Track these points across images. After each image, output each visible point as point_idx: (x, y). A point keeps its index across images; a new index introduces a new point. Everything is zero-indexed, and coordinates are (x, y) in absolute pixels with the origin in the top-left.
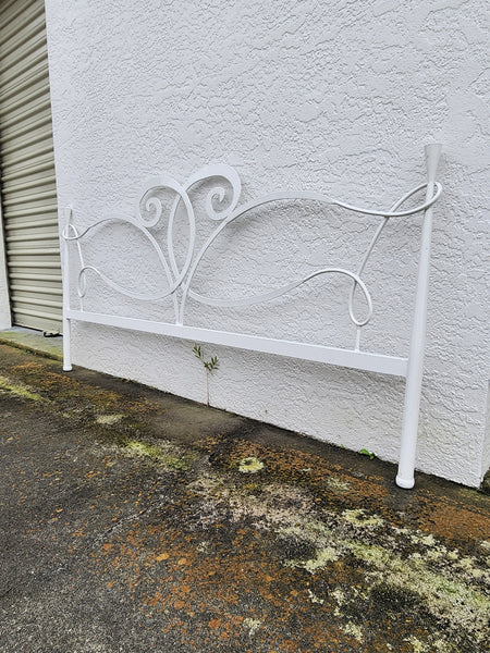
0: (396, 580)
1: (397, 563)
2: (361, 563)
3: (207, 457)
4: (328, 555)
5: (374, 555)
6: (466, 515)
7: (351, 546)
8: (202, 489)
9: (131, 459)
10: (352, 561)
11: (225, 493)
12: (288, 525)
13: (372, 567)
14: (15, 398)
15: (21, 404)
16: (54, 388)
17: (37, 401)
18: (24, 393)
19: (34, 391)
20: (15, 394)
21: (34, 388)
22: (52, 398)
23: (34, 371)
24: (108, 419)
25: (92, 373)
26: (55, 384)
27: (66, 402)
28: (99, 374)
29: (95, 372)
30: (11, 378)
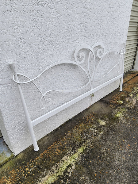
3: (119, 106)
8: (131, 106)
14: (82, 156)
15: (91, 151)
16: (69, 146)
17: (86, 147)
18: (76, 156)
19: (73, 153)
20: (77, 160)
21: (67, 155)
22: (82, 143)
23: (27, 169)
24: (102, 123)
25: (46, 138)
26: (61, 148)
27: (88, 137)
28: (48, 135)
29: (43, 138)
30: (44, 176)
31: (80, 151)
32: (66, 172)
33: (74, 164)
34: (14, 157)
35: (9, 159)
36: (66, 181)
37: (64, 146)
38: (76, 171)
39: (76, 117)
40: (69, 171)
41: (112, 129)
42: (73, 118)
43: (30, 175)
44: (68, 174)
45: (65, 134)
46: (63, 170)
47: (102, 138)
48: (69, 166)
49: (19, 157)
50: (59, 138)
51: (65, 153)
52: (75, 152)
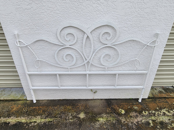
0: (159, 120)
1: (156, 118)
2: (154, 120)
3: (114, 114)
4: (151, 122)
5: (153, 118)
6: (151, 104)
7: (150, 118)
8: (125, 122)
9: (105, 123)
10: (153, 121)
11: (128, 120)
12: (142, 120)
13: (156, 120)
14: (45, 123)
15: (51, 125)
16: (47, 113)
17: (53, 121)
18: (43, 120)
19: (44, 118)
20: (41, 122)
21: (41, 116)
22: (55, 117)
23: (23, 109)
24: (82, 116)
25: (46, 101)
26: (44, 111)
27: (62, 116)
28: (48, 100)
29: (45, 100)
30: (23, 117)
31: (48, 120)
32: (31, 123)
33: (37, 123)
34: (27, 100)
35: (24, 100)
36: (26, 126)
37: (45, 111)
38: (34, 126)
39: (74, 100)
40: (32, 124)
41: (80, 125)
42: (71, 100)
43: (21, 112)
44: (30, 125)
45: (55, 105)
46: (31, 121)
47: (66, 124)
48: (35, 122)
49: (28, 102)
50: (50, 105)
51: (41, 115)
52: (45, 119)
